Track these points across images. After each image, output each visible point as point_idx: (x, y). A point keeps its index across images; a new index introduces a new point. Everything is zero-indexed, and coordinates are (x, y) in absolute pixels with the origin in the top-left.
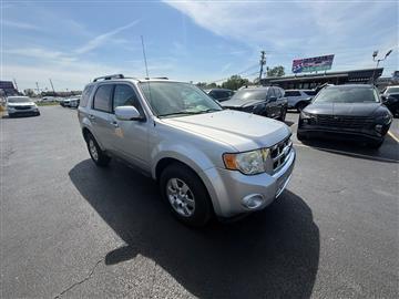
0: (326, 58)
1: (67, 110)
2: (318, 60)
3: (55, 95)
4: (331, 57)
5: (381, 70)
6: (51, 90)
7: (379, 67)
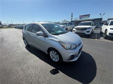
0: (88, 15)
1: (17, 29)
2: (86, 16)
3: (13, 25)
4: (89, 15)
5: (102, 19)
6: (12, 24)
7: (102, 18)
